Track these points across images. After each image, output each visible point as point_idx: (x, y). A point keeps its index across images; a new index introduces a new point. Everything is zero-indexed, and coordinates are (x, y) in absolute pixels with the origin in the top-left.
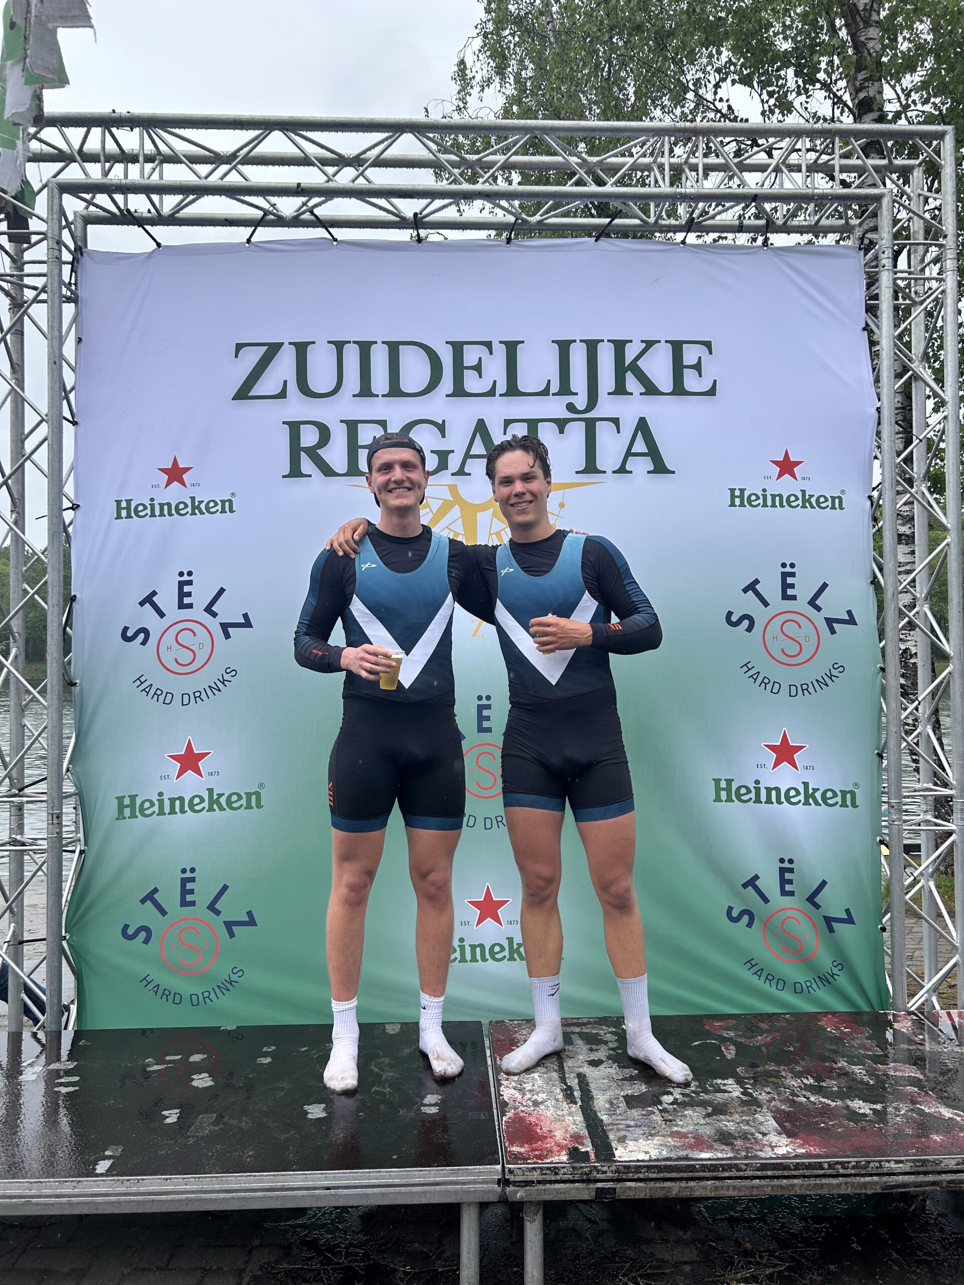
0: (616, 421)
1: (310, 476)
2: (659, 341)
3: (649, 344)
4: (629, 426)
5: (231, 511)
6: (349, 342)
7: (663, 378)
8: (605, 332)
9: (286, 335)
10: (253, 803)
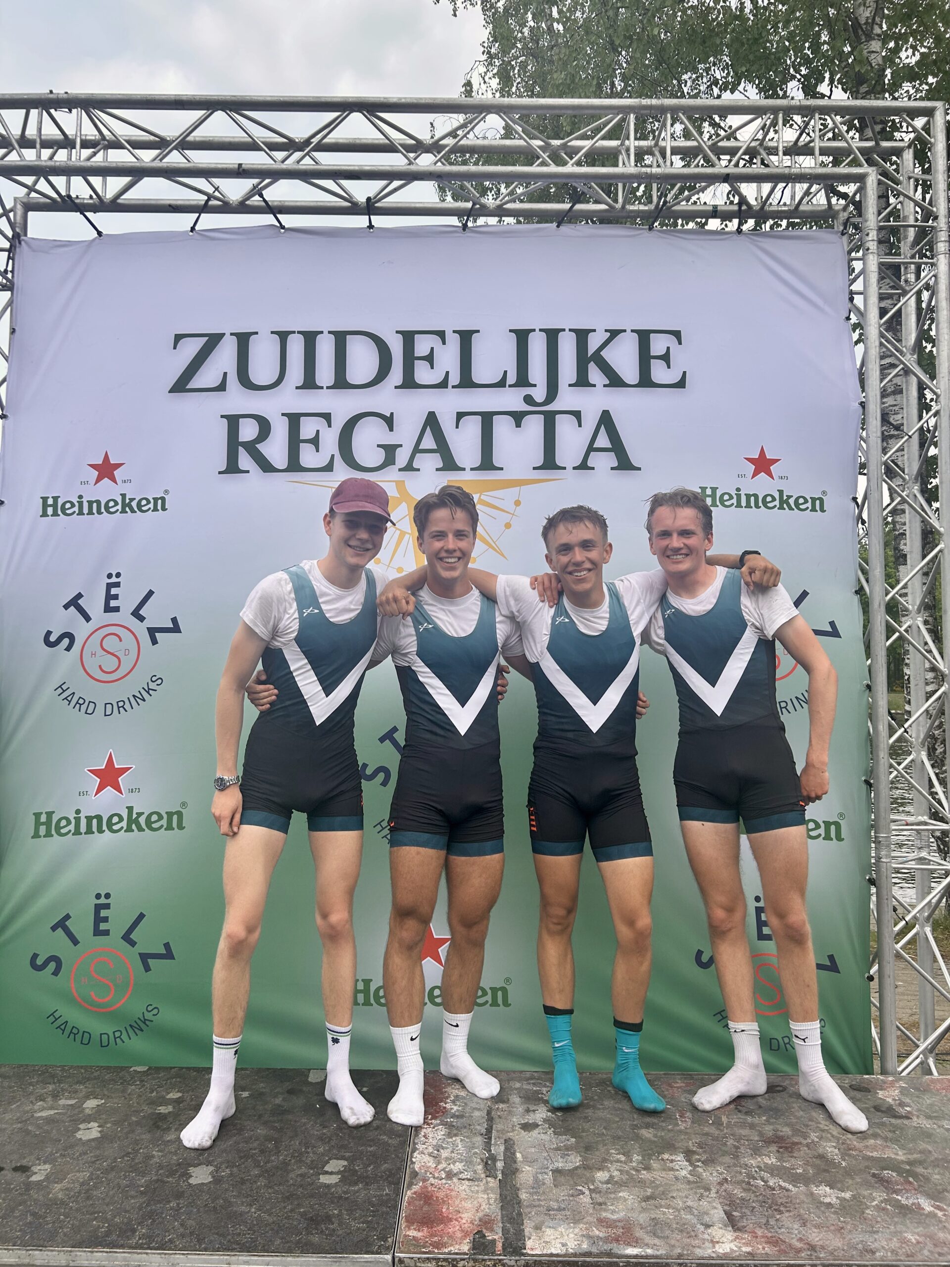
0: (577, 414)
1: (248, 472)
2: (625, 331)
3: (614, 334)
4: (591, 420)
5: (164, 509)
6: (294, 332)
7: (629, 371)
8: (567, 321)
9: (228, 325)
10: (175, 824)
